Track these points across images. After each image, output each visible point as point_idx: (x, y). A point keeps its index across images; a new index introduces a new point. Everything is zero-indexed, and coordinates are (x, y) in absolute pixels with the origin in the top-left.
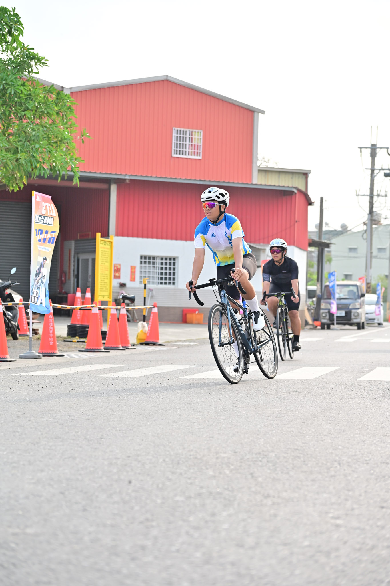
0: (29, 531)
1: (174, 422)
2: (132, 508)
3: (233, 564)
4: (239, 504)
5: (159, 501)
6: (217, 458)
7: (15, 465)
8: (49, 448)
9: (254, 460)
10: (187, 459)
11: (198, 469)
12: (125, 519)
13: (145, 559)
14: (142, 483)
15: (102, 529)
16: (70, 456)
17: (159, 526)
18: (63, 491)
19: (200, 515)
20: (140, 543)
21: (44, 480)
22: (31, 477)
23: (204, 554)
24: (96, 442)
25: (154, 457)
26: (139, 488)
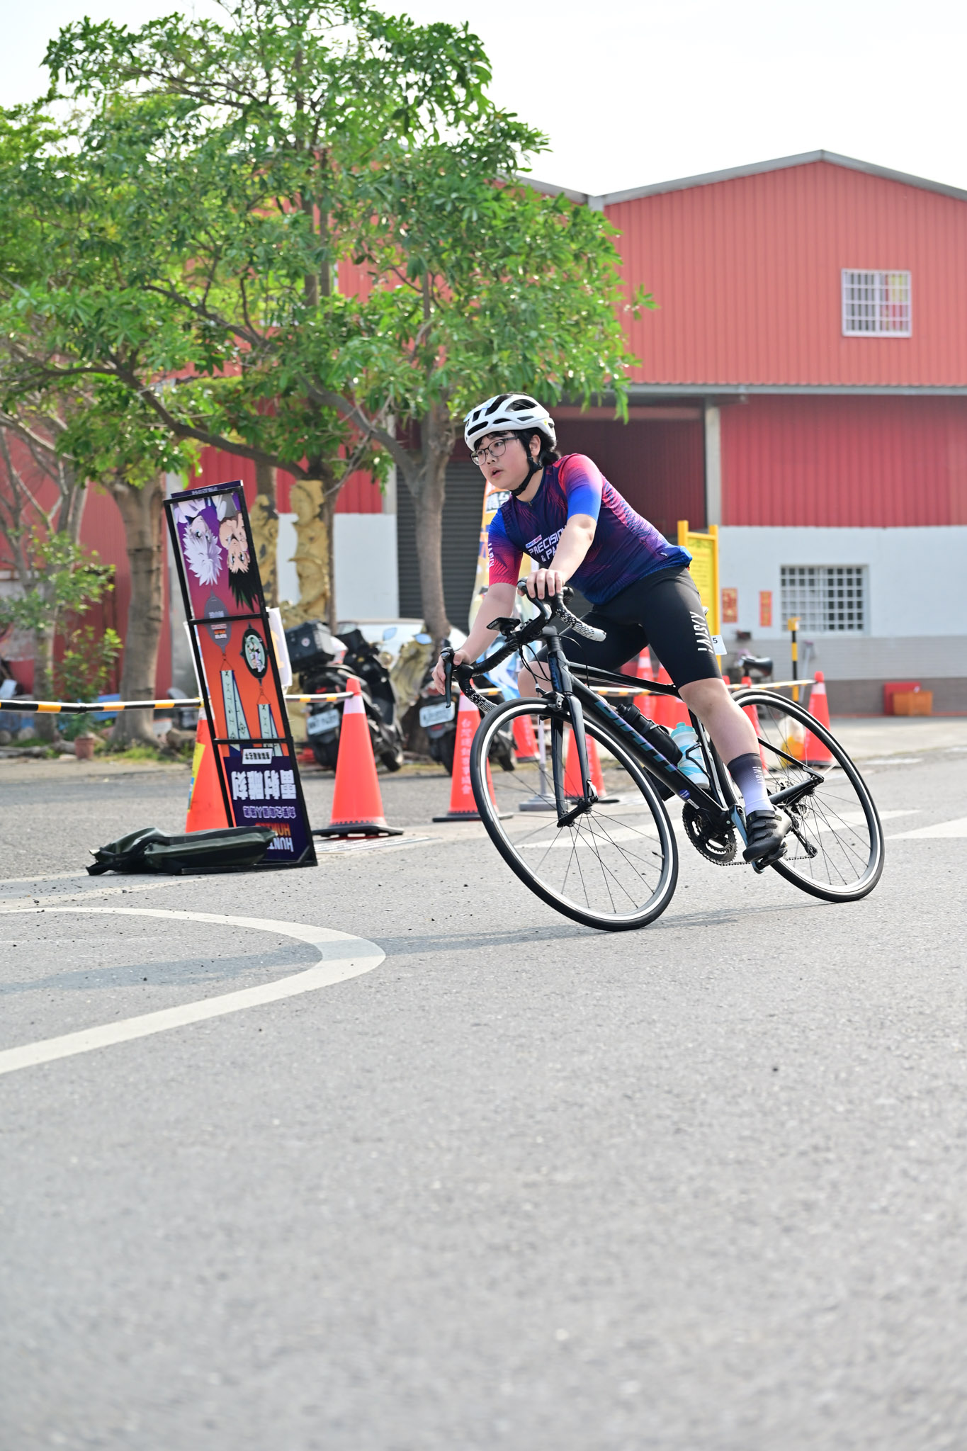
0: (559, 1177)
7: (523, 1040)
8: (595, 1002)
10: (901, 1017)
11: (927, 1037)
12: (766, 1147)
13: (814, 1230)
14: (801, 1070)
15: (717, 1169)
16: (641, 1018)
17: (841, 1159)
18: (629, 1093)
19: (933, 1136)
20: (801, 1196)
21: (588, 1070)
22: (558, 1066)
23: (942, 1216)
24: (698, 986)
25: (826, 1015)
26: (795, 1081)
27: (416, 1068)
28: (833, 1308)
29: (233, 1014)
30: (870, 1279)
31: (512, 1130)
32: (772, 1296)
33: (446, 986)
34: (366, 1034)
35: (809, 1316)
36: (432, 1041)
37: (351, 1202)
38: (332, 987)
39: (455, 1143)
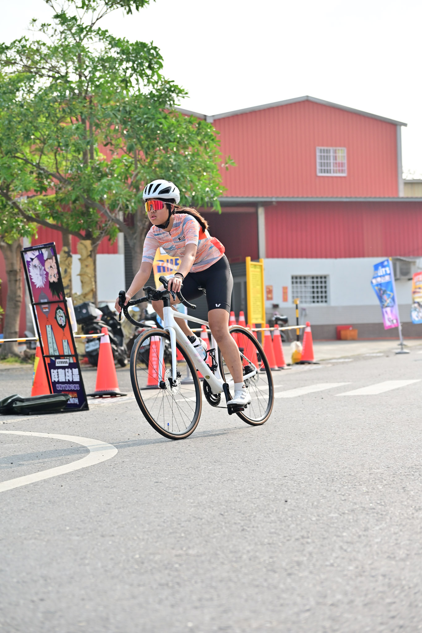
0: (191, 552)
1: (328, 440)
2: (289, 526)
4: (391, 518)
7: (177, 489)
8: (209, 471)
9: (406, 474)
10: (341, 477)
11: (352, 486)
12: (281, 537)
13: (301, 575)
14: (297, 501)
15: (259, 547)
16: (228, 478)
17: (314, 542)
18: (222, 513)
19: (353, 530)
20: (296, 559)
21: (205, 502)
22: (192, 501)
23: (357, 567)
24: (254, 464)
25: (309, 476)
26: (295, 506)
27: (129, 503)
28: (308, 610)
29: (50, 479)
30: (325, 597)
31: (171, 531)
32: (282, 605)
33: (144, 465)
34: (108, 487)
35: (298, 614)
36: (137, 490)
37: (100, 565)
38: (94, 466)
39: (146, 537)
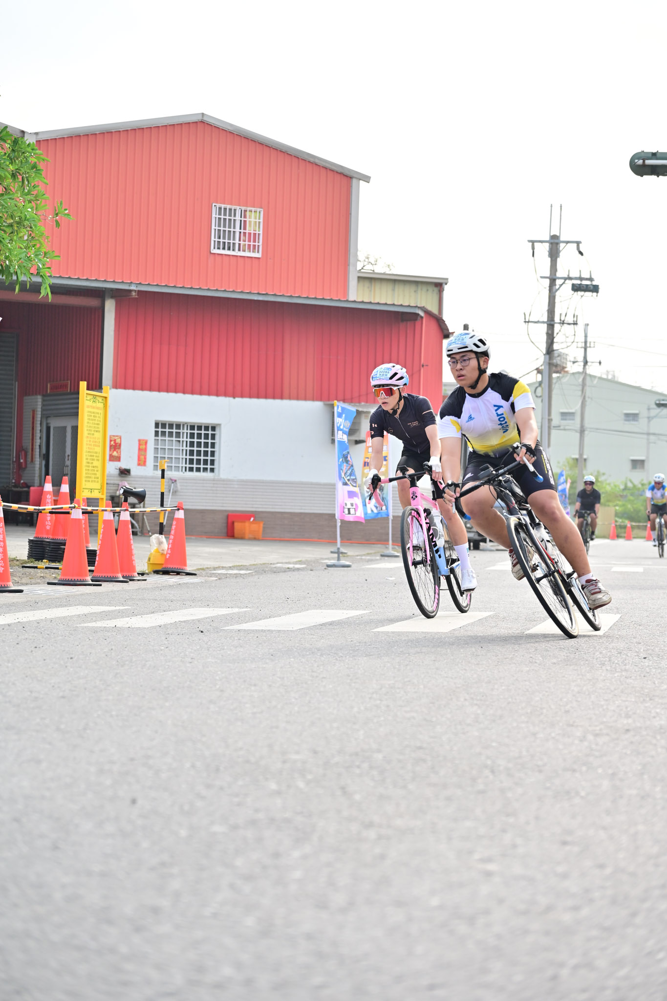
1: (211, 702)
2: (137, 845)
3: (309, 937)
4: (321, 838)
5: (183, 833)
6: (284, 762)
9: (346, 765)
10: (233, 764)
12: (125, 863)
13: (159, 930)
14: (154, 803)
15: (84, 879)
17: (182, 874)
18: (18, 817)
19: (254, 857)
20: (150, 902)
23: (259, 921)
24: (76, 734)
25: (175, 760)
26: (150, 811)
28: (173, 994)
30: (203, 970)
32: (124, 984)
